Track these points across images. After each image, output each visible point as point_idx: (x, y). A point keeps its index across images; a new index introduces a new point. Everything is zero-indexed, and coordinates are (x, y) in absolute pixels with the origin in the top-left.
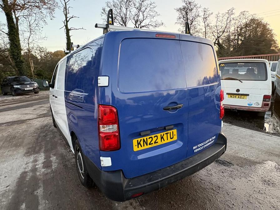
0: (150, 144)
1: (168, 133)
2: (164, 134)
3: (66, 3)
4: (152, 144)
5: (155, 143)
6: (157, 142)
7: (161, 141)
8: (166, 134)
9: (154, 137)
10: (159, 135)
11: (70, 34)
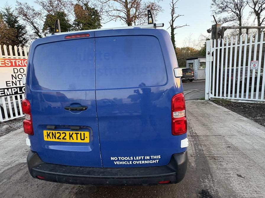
0: (58, 138)
1: (78, 133)
2: (73, 133)
3: (173, 5)
4: (60, 139)
5: (63, 139)
6: (66, 139)
7: (70, 139)
8: (75, 133)
9: (63, 133)
10: (67, 133)
11: (174, 33)
